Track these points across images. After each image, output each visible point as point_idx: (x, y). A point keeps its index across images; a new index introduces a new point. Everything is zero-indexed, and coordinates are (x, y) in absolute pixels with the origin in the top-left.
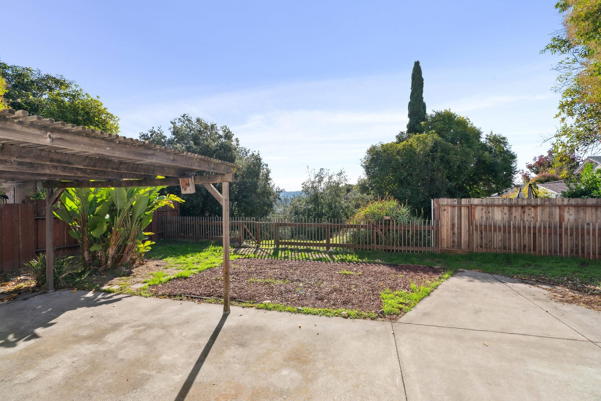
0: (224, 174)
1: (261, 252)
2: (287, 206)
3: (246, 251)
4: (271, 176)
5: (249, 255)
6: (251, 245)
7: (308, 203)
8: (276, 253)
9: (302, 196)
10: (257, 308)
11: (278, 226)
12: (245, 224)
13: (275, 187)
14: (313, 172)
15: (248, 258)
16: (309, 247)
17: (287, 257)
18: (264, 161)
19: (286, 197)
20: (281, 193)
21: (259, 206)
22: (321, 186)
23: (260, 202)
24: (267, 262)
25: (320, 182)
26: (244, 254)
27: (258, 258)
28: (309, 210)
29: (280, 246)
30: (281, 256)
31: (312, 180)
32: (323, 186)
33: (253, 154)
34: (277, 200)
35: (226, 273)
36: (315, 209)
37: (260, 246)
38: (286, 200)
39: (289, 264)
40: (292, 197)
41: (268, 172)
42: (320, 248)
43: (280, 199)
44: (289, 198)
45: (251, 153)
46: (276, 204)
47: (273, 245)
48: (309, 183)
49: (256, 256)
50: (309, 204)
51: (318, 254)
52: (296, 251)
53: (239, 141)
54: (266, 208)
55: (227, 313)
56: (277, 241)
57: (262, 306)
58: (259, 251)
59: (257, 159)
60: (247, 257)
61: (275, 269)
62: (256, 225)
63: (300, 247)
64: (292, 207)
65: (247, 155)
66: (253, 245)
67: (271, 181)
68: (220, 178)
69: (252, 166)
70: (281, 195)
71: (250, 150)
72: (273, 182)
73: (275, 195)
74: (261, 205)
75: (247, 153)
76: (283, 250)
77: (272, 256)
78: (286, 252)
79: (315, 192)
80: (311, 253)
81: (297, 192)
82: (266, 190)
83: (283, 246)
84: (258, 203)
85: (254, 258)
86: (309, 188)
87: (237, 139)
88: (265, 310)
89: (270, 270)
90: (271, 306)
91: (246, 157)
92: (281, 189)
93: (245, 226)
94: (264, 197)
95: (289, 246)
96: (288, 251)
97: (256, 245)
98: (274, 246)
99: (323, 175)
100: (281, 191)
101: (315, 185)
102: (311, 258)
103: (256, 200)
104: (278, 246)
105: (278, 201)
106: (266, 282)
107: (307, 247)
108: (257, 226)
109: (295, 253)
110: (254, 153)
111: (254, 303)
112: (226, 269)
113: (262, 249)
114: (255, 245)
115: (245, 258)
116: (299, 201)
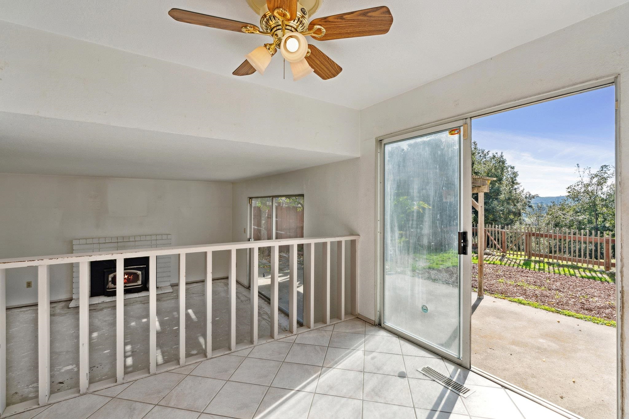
0: (480, 186)
1: (507, 261)
2: (542, 216)
3: (490, 258)
4: (518, 180)
5: (494, 262)
6: (496, 253)
7: (577, 212)
8: (527, 263)
9: (567, 203)
10: (510, 301)
11: (530, 236)
12: (489, 231)
13: (525, 192)
14: (587, 171)
15: (494, 264)
16: (575, 264)
17: (543, 270)
18: (509, 163)
19: (540, 205)
20: (533, 200)
21: (503, 214)
22: (603, 190)
23: (504, 209)
24: (516, 270)
25: (599, 184)
26: (489, 260)
27: (505, 265)
28: (580, 222)
29: (533, 258)
30: (535, 267)
31: (585, 183)
32: (605, 189)
33: (494, 156)
34: (527, 207)
35: (481, 266)
36: (590, 222)
37: (506, 255)
38: (540, 208)
39: (545, 276)
40: (550, 204)
41: (515, 174)
42: (593, 267)
43: (530, 206)
44: (545, 206)
45: (491, 155)
46: (525, 213)
47: (523, 256)
48: (580, 186)
49: (503, 264)
50: (579, 214)
51: (590, 273)
52: (555, 266)
53: (477, 144)
54: (512, 217)
55: (481, 297)
56: (528, 252)
57: (516, 300)
58: (506, 260)
59: (500, 162)
60: (492, 263)
61: (527, 277)
62: (501, 233)
63: (562, 262)
64: (549, 216)
65: (485, 158)
66: (497, 253)
67: (518, 186)
68: (476, 189)
69: (493, 170)
70: (533, 202)
71: (489, 151)
72: (521, 186)
73: (523, 202)
74: (505, 213)
75: (485, 155)
76: (536, 262)
77: (523, 266)
78: (542, 264)
79: (590, 198)
80: (579, 270)
81: (558, 198)
82: (512, 196)
83: (537, 259)
84: (501, 211)
85: (501, 265)
86: (579, 193)
87: (474, 143)
88: (518, 304)
89: (521, 277)
90: (525, 302)
91: (484, 160)
92: (533, 194)
93: (488, 233)
94: (508, 203)
95: (545, 259)
96: (544, 264)
97: (502, 254)
98: (525, 257)
99: (606, 174)
100: (533, 197)
101: (590, 189)
102: (578, 275)
103: (498, 207)
104: (530, 257)
105: (528, 209)
106: (517, 284)
107: (572, 263)
108: (503, 234)
109: (553, 267)
110: (496, 155)
111: (506, 297)
112: (481, 262)
113: (509, 258)
114: (500, 254)
115: (490, 264)
116: (562, 209)
